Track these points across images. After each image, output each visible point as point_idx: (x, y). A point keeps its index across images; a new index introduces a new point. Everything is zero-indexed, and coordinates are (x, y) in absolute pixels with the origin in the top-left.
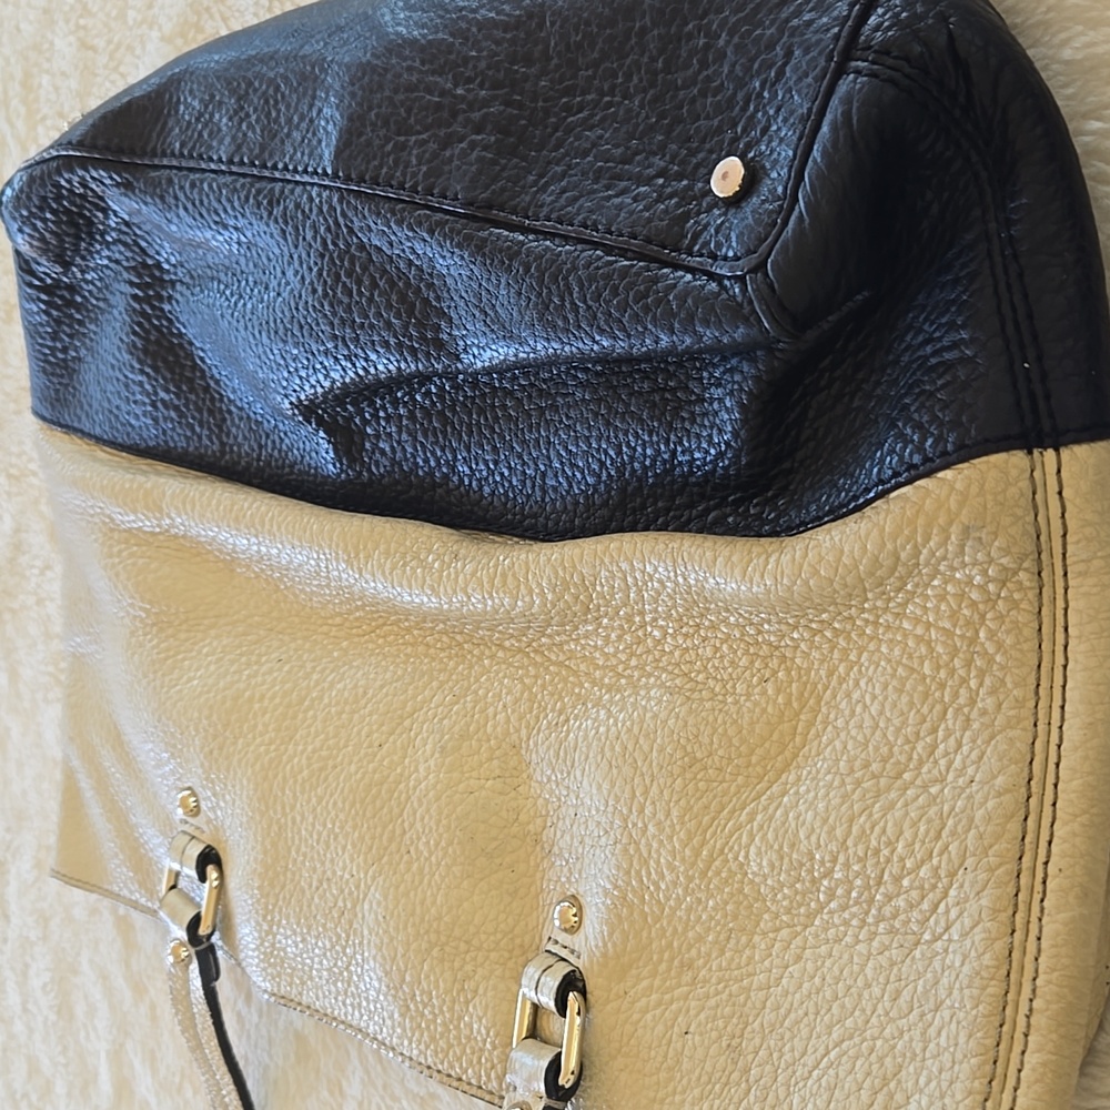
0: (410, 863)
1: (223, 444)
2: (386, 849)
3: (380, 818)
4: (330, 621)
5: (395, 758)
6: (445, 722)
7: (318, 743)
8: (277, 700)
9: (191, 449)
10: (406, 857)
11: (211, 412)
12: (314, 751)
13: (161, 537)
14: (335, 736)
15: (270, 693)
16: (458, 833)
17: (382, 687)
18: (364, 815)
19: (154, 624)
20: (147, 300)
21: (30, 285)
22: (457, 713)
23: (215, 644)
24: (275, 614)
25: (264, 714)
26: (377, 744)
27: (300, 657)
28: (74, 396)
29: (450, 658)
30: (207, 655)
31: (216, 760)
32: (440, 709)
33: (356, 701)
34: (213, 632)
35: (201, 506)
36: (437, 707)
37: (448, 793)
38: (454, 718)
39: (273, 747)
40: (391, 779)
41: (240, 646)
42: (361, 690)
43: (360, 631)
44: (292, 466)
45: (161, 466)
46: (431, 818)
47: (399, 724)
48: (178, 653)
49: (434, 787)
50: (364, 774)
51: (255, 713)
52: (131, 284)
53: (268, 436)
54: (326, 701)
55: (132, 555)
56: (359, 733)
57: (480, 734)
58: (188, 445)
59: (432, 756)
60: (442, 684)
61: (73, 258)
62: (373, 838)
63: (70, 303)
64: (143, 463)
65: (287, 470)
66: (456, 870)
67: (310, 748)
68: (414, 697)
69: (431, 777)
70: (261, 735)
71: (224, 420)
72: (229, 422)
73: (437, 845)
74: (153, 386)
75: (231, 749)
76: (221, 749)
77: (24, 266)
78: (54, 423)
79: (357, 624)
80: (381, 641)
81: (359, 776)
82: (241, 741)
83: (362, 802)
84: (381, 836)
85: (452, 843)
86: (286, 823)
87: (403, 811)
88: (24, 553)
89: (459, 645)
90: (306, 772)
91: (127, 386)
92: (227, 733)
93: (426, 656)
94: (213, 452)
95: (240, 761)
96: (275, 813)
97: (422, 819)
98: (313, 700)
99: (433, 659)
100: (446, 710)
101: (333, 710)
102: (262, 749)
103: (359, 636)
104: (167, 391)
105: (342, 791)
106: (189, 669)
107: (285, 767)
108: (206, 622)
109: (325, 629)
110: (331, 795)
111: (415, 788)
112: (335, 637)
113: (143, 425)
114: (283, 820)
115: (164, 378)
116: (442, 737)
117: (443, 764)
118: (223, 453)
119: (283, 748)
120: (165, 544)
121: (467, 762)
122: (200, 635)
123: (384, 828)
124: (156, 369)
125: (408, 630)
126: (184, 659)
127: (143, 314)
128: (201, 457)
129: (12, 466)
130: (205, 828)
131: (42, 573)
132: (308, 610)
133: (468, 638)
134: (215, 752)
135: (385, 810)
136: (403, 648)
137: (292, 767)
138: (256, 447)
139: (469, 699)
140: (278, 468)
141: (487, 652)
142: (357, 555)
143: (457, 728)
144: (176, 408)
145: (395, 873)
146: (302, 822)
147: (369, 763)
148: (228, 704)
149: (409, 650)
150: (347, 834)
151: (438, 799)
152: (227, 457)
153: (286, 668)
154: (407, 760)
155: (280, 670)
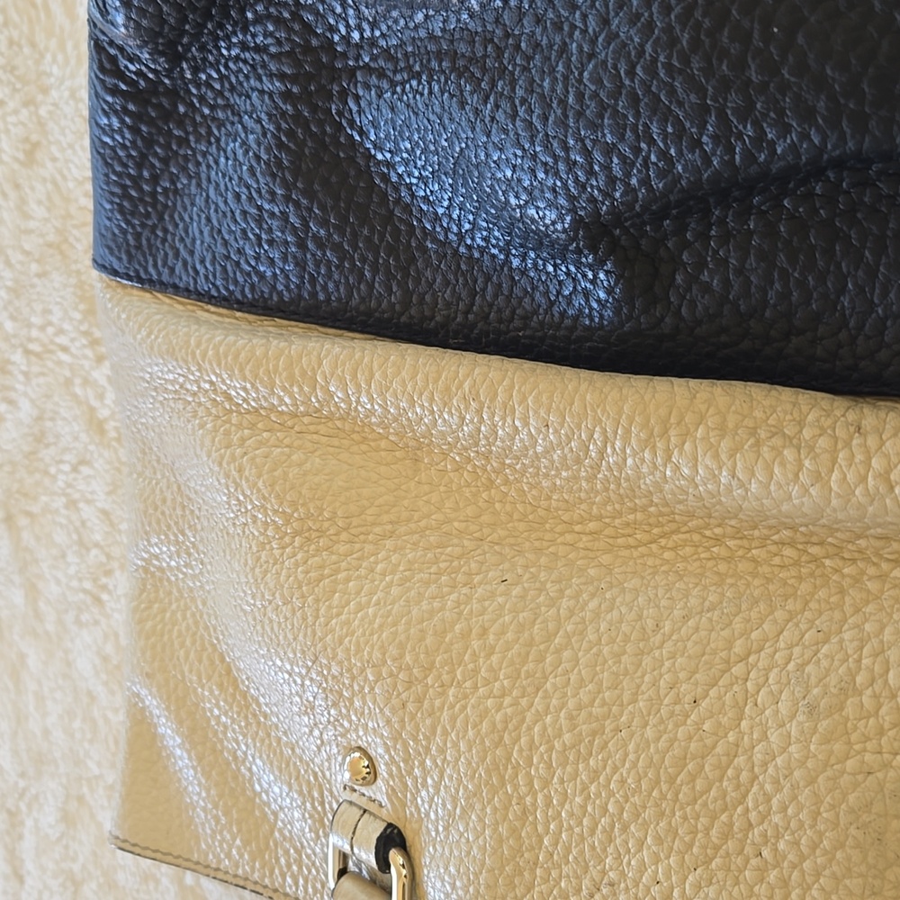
0: (762, 871)
1: (408, 294)
2: (717, 848)
3: (705, 805)
4: (577, 528)
5: (725, 720)
6: (809, 669)
7: (584, 696)
8: (510, 636)
9: (354, 303)
10: (754, 862)
11: (391, 250)
12: (579, 708)
13: (306, 420)
14: (614, 687)
15: (496, 626)
16: (852, 830)
17: (686, 618)
18: (676, 800)
19: (296, 533)
20: (306, 96)
21: (114, 91)
22: (830, 657)
23: (394, 559)
24: (485, 518)
25: (488, 656)
26: (688, 698)
27: (534, 577)
28: (164, 240)
29: (800, 578)
30: (384, 574)
31: (413, 717)
32: (797, 650)
33: (645, 638)
34: (389, 543)
35: (385, 375)
36: (790, 647)
37: (829, 773)
38: (824, 663)
39: (507, 700)
40: (719, 750)
41: (436, 561)
42: (650, 623)
43: (631, 541)
44: (526, 318)
45: (298, 328)
46: (800, 808)
47: (724, 672)
48: (337, 571)
49: (802, 763)
50: (672, 741)
51: (474, 654)
52: (282, 77)
53: (488, 278)
54: (592, 637)
55: (261, 444)
56: (655, 683)
57: (878, 686)
58: (350, 296)
59: (793, 717)
60: (792, 616)
61: (187, 48)
62: (694, 832)
63: (168, 115)
64: (270, 326)
65: (517, 323)
66: (853, 883)
67: (571, 704)
68: (745, 633)
69: (793, 748)
70: (487, 682)
71: (413, 260)
72: (420, 264)
73: (814, 846)
74: (303, 219)
75: (437, 703)
76: (420, 701)
77: (108, 66)
78: (129, 278)
79: (626, 531)
80: (667, 555)
81: (662, 744)
82: (452, 691)
83: (672, 780)
84: (707, 830)
85: (842, 846)
86: (534, 804)
87: (745, 796)
88: (47, 446)
89: (815, 559)
90: (567, 737)
91: (259, 221)
92: (430, 680)
93: (755, 575)
94: (392, 305)
95: (453, 719)
96: (516, 787)
97: (784, 809)
98: (568, 636)
99: (769, 580)
100: (808, 653)
101: (606, 650)
102: (490, 702)
103: (629, 547)
104: (324, 223)
105: (635, 764)
106: (358, 593)
107: (530, 729)
108: (378, 530)
109: (569, 538)
110: (615, 769)
111: (765, 764)
112: (586, 549)
113: (279, 271)
114: (528, 799)
115: (322, 207)
116: (808, 692)
117: (815, 730)
118: (406, 304)
119: (524, 702)
120: (312, 428)
121: (855, 728)
122: (368, 547)
123: (714, 818)
124: (309, 194)
125: (718, 540)
126: (348, 580)
127: (297, 116)
128: (369, 313)
129: (30, 340)
130: (384, 801)
131: (75, 469)
132: (541, 512)
133: (831, 550)
134: (411, 707)
135: (713, 793)
136: (710, 564)
137: (545, 729)
138: (464, 294)
139: (847, 636)
140: (500, 321)
141: (872, 571)
142: (665, 431)
143: (833, 680)
144: (337, 248)
145: (737, 883)
146: (562, 805)
147: (677, 726)
148: (429, 640)
149: (722, 567)
150: (646, 824)
151: (812, 781)
152: (413, 312)
153: (516, 591)
154: (744, 723)
155: (506, 594)
